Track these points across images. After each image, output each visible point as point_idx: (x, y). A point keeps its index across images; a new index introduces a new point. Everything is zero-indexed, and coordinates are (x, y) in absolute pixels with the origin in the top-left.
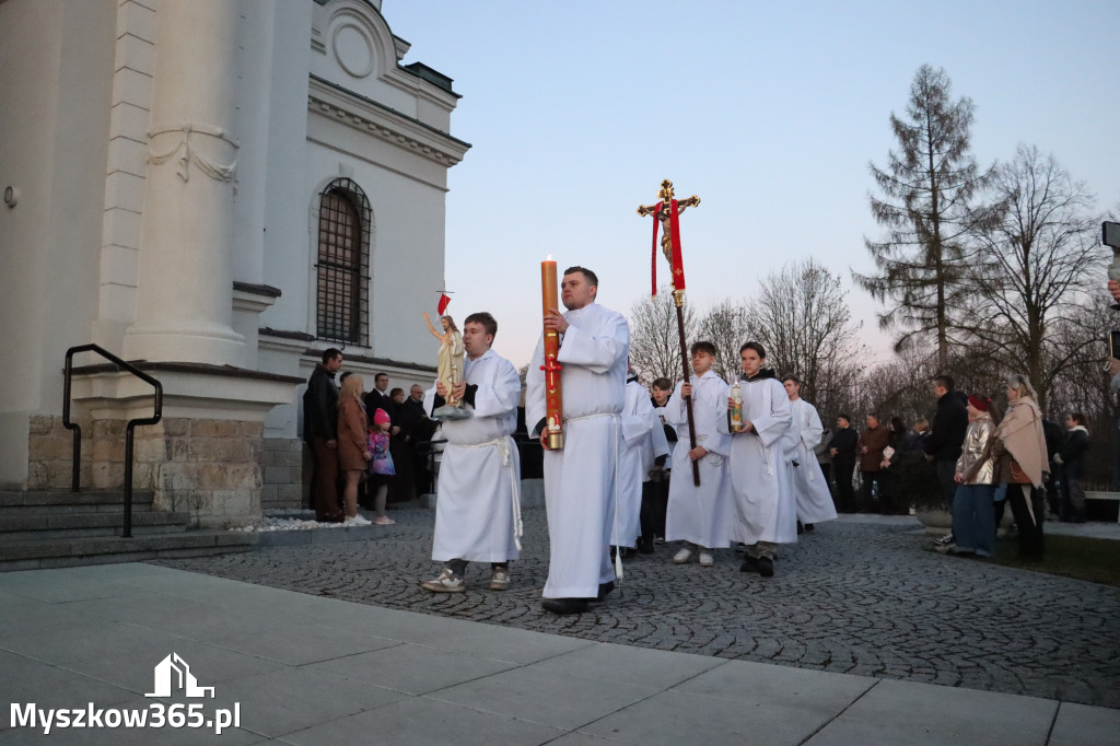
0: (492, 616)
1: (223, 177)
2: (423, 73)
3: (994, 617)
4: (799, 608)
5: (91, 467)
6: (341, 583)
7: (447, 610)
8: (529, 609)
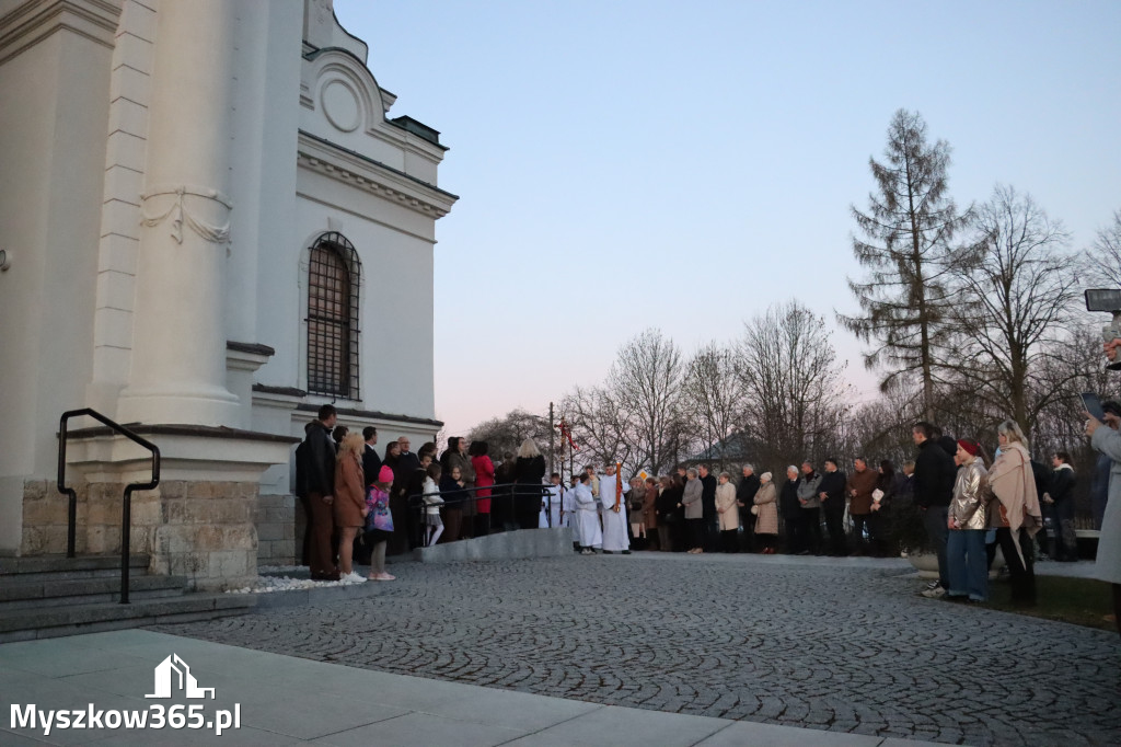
0: (498, 679)
1: (217, 238)
2: (410, 126)
3: (992, 668)
4: (799, 663)
5: (85, 531)
6: (343, 647)
7: (451, 674)
8: (533, 671)
